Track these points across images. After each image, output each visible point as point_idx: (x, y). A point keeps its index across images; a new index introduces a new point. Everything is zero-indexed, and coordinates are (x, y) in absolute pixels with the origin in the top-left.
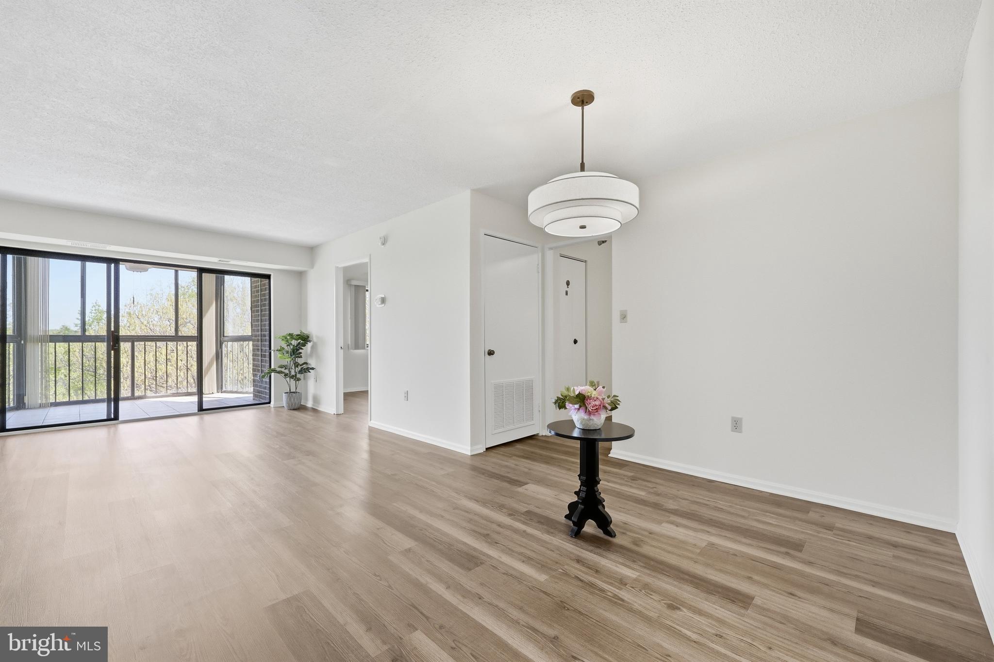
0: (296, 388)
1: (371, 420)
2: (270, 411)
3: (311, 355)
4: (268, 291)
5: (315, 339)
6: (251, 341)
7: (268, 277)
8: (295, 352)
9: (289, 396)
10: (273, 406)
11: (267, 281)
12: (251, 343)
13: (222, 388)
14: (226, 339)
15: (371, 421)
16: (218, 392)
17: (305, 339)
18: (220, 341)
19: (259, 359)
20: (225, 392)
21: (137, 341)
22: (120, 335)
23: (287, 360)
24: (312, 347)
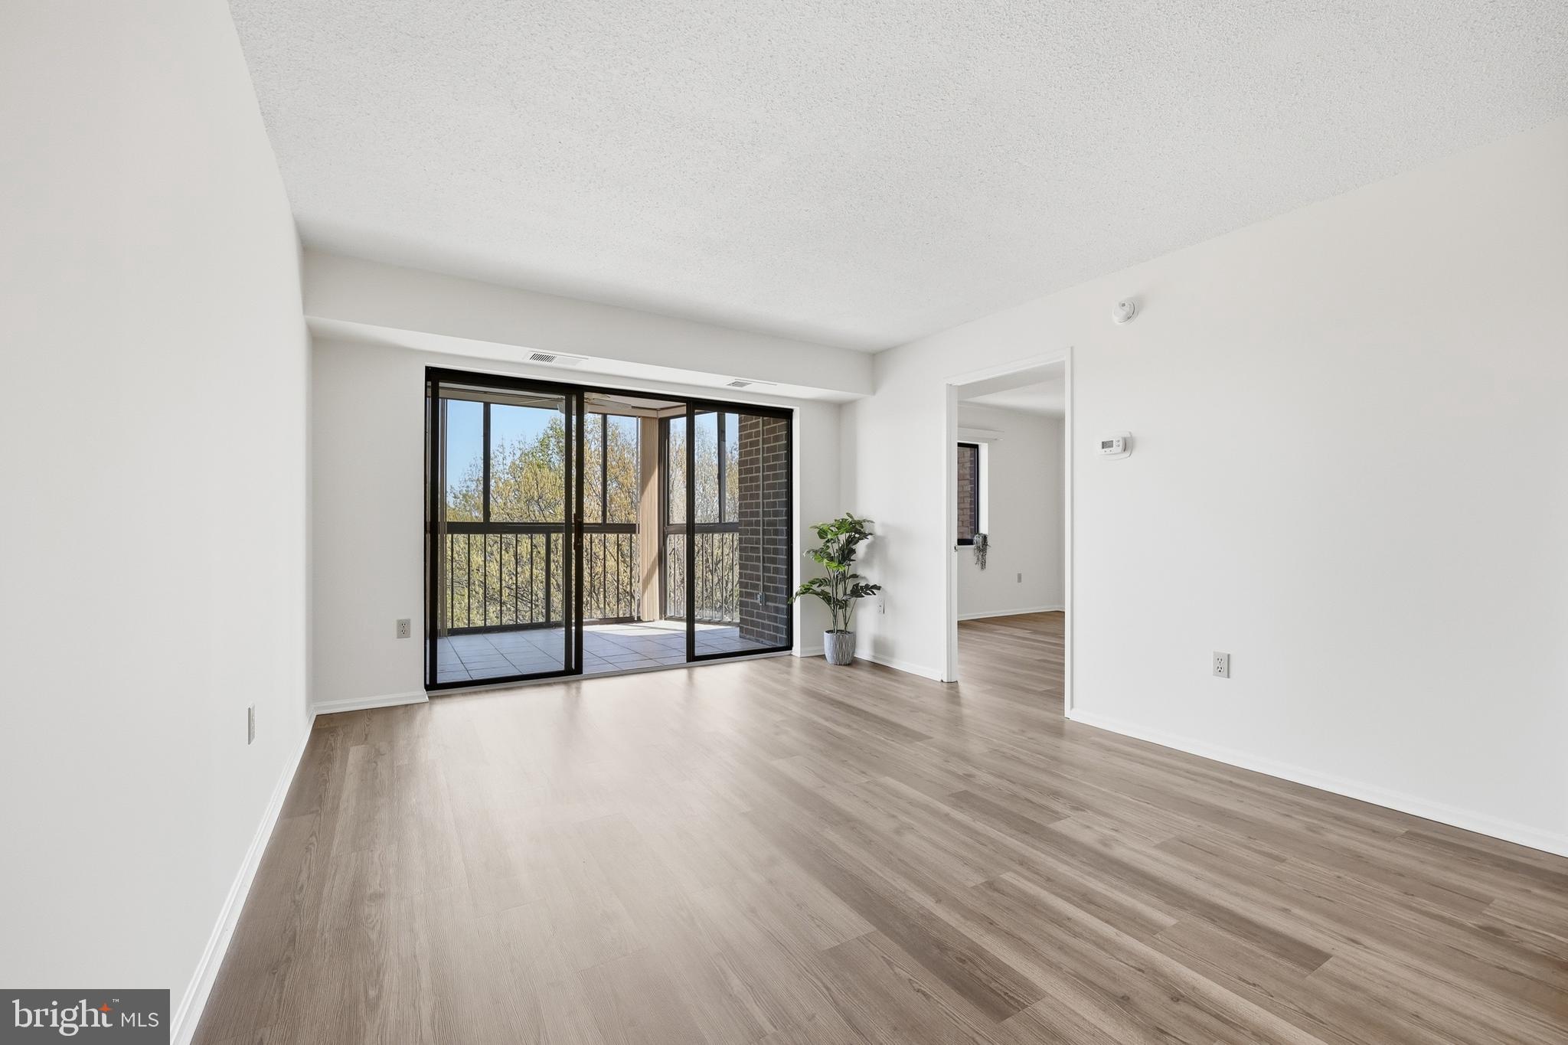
0: (846, 624)
1: (1072, 706)
2: (790, 665)
3: (867, 561)
4: (785, 442)
5: (878, 530)
6: (736, 532)
7: (787, 414)
8: (846, 554)
9: (838, 638)
10: (799, 655)
11: (784, 423)
12: (737, 536)
13: (665, 612)
14: (671, 529)
15: (1074, 710)
16: (661, 618)
17: (856, 530)
18: (664, 532)
19: (759, 566)
20: (671, 618)
21: (554, 532)
22: (584, 522)
23: (826, 569)
24: (870, 547)
